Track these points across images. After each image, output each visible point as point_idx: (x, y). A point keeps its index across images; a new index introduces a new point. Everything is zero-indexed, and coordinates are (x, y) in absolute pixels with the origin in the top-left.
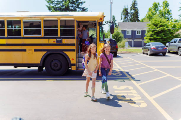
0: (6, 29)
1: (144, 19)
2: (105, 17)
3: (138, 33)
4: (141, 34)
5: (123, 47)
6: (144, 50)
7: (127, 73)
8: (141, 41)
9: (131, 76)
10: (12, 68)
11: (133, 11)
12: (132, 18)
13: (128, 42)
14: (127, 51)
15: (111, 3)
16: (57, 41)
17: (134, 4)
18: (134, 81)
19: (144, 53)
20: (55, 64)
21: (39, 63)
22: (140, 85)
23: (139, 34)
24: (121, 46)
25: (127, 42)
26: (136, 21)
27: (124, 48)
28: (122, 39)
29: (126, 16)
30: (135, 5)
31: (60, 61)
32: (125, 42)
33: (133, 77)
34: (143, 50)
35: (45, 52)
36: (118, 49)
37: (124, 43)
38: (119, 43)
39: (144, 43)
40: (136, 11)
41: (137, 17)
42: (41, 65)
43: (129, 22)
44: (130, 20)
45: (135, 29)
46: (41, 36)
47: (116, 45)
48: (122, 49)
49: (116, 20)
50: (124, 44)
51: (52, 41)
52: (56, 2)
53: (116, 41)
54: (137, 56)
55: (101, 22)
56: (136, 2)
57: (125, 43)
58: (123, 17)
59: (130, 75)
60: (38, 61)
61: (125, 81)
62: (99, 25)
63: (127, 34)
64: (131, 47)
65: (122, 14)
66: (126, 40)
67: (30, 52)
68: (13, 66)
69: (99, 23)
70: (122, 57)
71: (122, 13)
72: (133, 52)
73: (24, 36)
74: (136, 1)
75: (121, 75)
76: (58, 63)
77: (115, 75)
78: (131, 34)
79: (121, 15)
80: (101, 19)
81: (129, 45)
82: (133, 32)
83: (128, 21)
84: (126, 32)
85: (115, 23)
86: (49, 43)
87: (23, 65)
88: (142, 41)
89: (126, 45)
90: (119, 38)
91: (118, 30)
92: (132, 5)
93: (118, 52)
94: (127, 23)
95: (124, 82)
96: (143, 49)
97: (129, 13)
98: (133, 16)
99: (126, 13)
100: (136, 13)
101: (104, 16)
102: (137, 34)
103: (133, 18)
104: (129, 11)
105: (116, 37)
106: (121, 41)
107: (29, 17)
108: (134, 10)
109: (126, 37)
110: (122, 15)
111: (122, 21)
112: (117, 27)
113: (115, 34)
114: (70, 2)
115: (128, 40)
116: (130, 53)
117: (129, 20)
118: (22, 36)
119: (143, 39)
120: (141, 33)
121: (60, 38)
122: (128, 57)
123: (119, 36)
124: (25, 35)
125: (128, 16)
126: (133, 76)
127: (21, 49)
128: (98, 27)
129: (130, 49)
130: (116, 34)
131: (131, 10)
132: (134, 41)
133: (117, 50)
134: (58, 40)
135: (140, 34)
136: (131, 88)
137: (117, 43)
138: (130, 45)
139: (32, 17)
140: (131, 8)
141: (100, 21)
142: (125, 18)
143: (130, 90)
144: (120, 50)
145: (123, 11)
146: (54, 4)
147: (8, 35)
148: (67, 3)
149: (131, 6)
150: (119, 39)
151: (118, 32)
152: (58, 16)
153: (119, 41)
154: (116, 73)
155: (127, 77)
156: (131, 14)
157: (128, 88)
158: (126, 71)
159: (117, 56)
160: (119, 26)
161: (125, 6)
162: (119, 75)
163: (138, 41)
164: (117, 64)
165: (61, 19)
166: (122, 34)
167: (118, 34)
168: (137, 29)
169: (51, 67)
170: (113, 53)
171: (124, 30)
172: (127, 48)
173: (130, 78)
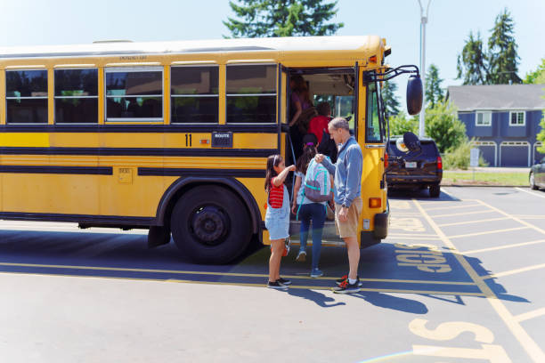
0: (51, 98)
1: (536, 75)
2: (388, 53)
3: (514, 121)
4: (524, 124)
5: (463, 165)
6: (537, 175)
7: (474, 262)
8: (527, 147)
9: (487, 277)
11: (497, 49)
12: (494, 72)
13: (481, 148)
14: (476, 179)
15: (424, 20)
16: (215, 141)
17: (503, 26)
18: (498, 301)
19: (536, 188)
20: (208, 219)
21: (154, 215)
22: (523, 324)
23: (517, 125)
24: (456, 163)
25: (478, 151)
26: (510, 81)
27: (466, 169)
28: (460, 139)
29: (475, 66)
30: (506, 30)
31: (222, 210)
32: (469, 148)
33: (497, 281)
34: (532, 177)
35: (175, 178)
37: (468, 151)
38: (449, 152)
39: (537, 153)
40: (509, 49)
41: (512, 67)
42: (160, 223)
43: (484, 83)
44: (489, 77)
45: (504, 108)
46: (161, 123)
47: (438, 157)
48: (460, 171)
49: (441, 81)
50: (467, 157)
51: (200, 140)
52: (254, 28)
53: (438, 145)
54: (512, 196)
55: (374, 71)
56: (510, 20)
57: (469, 153)
58: (465, 69)
59: (482, 272)
60: (150, 210)
61: (464, 298)
62: (365, 84)
63: (477, 125)
64: (492, 165)
65: (461, 59)
66: (473, 142)
67: (126, 177)
69: (366, 73)
70: (458, 200)
71: (462, 57)
72: (497, 184)
73: (107, 123)
74: (509, 18)
75: (446, 269)
76: (217, 220)
77: (423, 268)
78: (490, 125)
79: (459, 61)
80: (373, 59)
81: (482, 160)
82: (499, 117)
83: (480, 82)
84: (474, 115)
85: (438, 89)
86: (189, 147)
87: (100, 222)
88: (529, 145)
89: (472, 158)
90: (449, 136)
91: (447, 111)
92: (493, 32)
93: (442, 183)
94: (479, 86)
95: (460, 302)
96: (531, 172)
97: (484, 56)
98: (497, 67)
99: (474, 57)
100: (507, 56)
101: (387, 48)
102: (511, 124)
103: (499, 70)
104: (485, 49)
105: (438, 134)
106: (456, 146)
107: (123, 58)
108: (500, 45)
109: (472, 132)
110: (462, 63)
111: (462, 80)
112: (444, 99)
113: (436, 124)
114: (295, 26)
115: (482, 143)
116: (485, 185)
117: (485, 79)
118: (101, 121)
119: (533, 140)
120: (524, 121)
121: (223, 129)
122: (478, 201)
123: (450, 130)
124: (109, 119)
125: (482, 64)
126: (499, 276)
127: (95, 164)
128: (362, 90)
129: (487, 174)
130: (440, 123)
131: (491, 47)
132: (501, 145)
133: (439, 174)
134: (216, 136)
135: (520, 125)
136: (483, 334)
137: (442, 152)
138: (489, 159)
139: (134, 58)
140: (490, 39)
141: (371, 66)
142: (472, 71)
143: (478, 345)
144: (448, 176)
145: (465, 51)
147: (58, 119)
148: (288, 28)
149: (490, 35)
150: (451, 139)
151: (445, 116)
152: (220, 52)
153: (449, 145)
154: (427, 259)
155: (472, 281)
156: (492, 59)
157: (472, 335)
158: (469, 253)
159: (440, 196)
160: (450, 98)
161: (471, 33)
162: (439, 268)
163: (515, 145)
164: (437, 223)
165: (229, 61)
166: (459, 122)
167: (447, 123)
168: (513, 106)
169: (193, 231)
170: (428, 183)
171: (468, 109)
172: (477, 168)
173: (485, 288)
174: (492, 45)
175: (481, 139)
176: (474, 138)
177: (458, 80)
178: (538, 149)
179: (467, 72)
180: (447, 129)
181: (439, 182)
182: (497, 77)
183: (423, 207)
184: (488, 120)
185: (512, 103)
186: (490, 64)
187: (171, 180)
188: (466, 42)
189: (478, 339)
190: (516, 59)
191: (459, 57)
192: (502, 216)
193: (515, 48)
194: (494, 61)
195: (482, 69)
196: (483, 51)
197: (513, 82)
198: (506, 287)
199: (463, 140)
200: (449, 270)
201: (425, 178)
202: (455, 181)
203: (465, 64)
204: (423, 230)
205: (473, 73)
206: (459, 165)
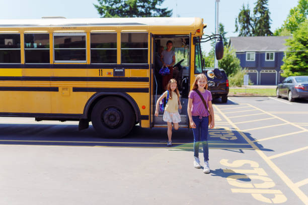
0: (22, 49)
1: (281, 30)
2: (205, 27)
3: (268, 58)
4: (274, 60)
5: (239, 84)
6: (280, 90)
7: (248, 135)
8: (275, 73)
9: (254, 141)
10: (31, 121)
11: (259, 15)
12: (257, 28)
13: (249, 74)
14: (247, 93)
16: (115, 73)
18: (260, 151)
19: (280, 97)
20: (111, 115)
21: (82, 113)
22: (272, 160)
23: (270, 60)
24: (235, 83)
25: (248, 76)
26: (266, 34)
27: (241, 86)
28: (237, 69)
29: (246, 25)
30: (264, 4)
31: (119, 110)
32: (242, 74)
33: (259, 143)
34: (278, 91)
35: (93, 93)
36: (230, 88)
38: (231, 76)
39: (281, 77)
40: (266, 15)
41: (267, 26)
42: (85, 117)
43: (251, 35)
44: (254, 32)
45: (262, 50)
46: (85, 63)
47: (226, 80)
48: (237, 88)
49: (225, 33)
50: (242, 79)
51: (106, 73)
53: (225, 72)
55: (199, 37)
57: (243, 77)
58: (240, 26)
59: (252, 139)
60: (80, 110)
61: (243, 150)
62: (194, 44)
63: (247, 60)
64: (255, 84)
65: (238, 20)
66: (245, 71)
67: (66, 92)
68: (34, 118)
69: (195, 38)
70: (237, 104)
72: (258, 95)
73: (55, 63)
75: (235, 138)
76: (117, 114)
77: (223, 138)
78: (254, 60)
79: (236, 22)
80: (198, 31)
81: (250, 81)
82: (259, 56)
83: (249, 34)
84: (245, 55)
85: (224, 38)
86: (101, 76)
87: (52, 117)
88: (276, 72)
89: (244, 80)
90: (231, 67)
91: (229, 52)
92: (257, 4)
93: (229, 95)
94: (248, 37)
95: (242, 152)
96: (277, 88)
97: (251, 19)
98: (258, 25)
99: (245, 19)
100: (264, 19)
101: (205, 25)
102: (266, 60)
103: (260, 28)
104: (252, 15)
105: (225, 66)
106: (235, 73)
107: (63, 28)
108: (260, 12)
109: (244, 64)
110: (238, 23)
111: (238, 33)
112: (228, 45)
113: (224, 60)
115: (249, 71)
116: (252, 96)
117: (251, 33)
118: (51, 63)
119: (279, 69)
120: (274, 58)
121: (120, 67)
122: (248, 105)
123: (232, 64)
124: (56, 61)
125: (250, 24)
126: (260, 141)
127: (48, 86)
128: (193, 47)
129: (253, 89)
130: (226, 59)
131: (255, 14)
132: (261, 72)
133: (227, 90)
134: (116, 70)
135: (272, 60)
136: (254, 164)
137: (228, 76)
138: (254, 81)
139: (69, 28)
140: (254, 8)
141: (197, 35)
142: (244, 28)
143: (252, 168)
144: (232, 90)
145: (240, 15)
146: (109, 2)
147: (26, 61)
150: (232, 69)
151: (229, 55)
152: (117, 26)
153: (231, 73)
154: (225, 134)
155: (247, 143)
156: (256, 20)
157: (249, 165)
158: (245, 131)
159: (228, 102)
160: (231, 44)
161: (244, 5)
162: (231, 138)
163: (269, 72)
164: (227, 116)
165: (123, 31)
166: (237, 59)
167: (230, 59)
168: (267, 49)
169: (103, 121)
170: (221, 95)
171: (242, 51)
172: (248, 86)
173: (254, 146)
174: (256, 12)
175: (250, 68)
176: (245, 68)
177: (236, 33)
178: (282, 75)
179: (241, 28)
180: (230, 62)
181: (227, 94)
182: (258, 31)
183: (219, 108)
184: (253, 58)
185: (267, 47)
186: (255, 23)
187: (92, 94)
188: (241, 10)
189: (252, 166)
190: (270, 21)
191: (236, 19)
192: (261, 112)
193: (269, 14)
194: (256, 22)
195: (250, 27)
196: (251, 16)
197: (267, 35)
198: (263, 145)
199: (239, 69)
200: (236, 138)
201: (219, 92)
202: (235, 93)
203: (240, 23)
204: (221, 120)
205: (244, 29)
206: (237, 84)
